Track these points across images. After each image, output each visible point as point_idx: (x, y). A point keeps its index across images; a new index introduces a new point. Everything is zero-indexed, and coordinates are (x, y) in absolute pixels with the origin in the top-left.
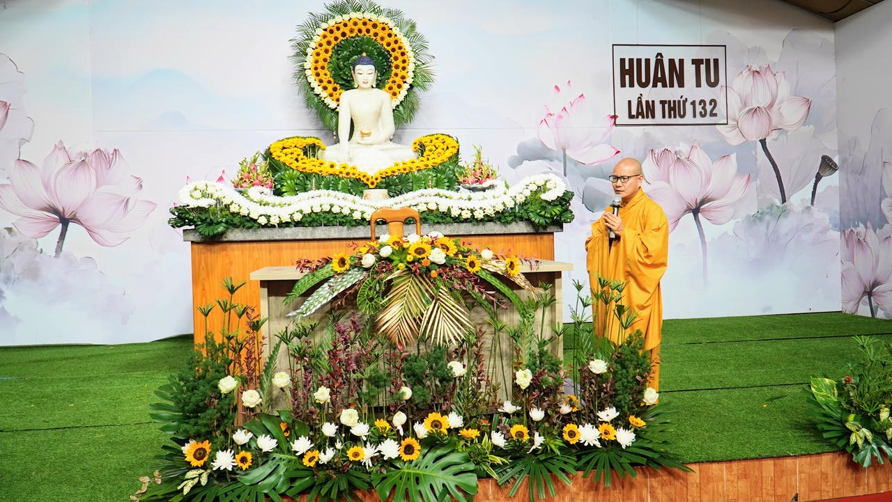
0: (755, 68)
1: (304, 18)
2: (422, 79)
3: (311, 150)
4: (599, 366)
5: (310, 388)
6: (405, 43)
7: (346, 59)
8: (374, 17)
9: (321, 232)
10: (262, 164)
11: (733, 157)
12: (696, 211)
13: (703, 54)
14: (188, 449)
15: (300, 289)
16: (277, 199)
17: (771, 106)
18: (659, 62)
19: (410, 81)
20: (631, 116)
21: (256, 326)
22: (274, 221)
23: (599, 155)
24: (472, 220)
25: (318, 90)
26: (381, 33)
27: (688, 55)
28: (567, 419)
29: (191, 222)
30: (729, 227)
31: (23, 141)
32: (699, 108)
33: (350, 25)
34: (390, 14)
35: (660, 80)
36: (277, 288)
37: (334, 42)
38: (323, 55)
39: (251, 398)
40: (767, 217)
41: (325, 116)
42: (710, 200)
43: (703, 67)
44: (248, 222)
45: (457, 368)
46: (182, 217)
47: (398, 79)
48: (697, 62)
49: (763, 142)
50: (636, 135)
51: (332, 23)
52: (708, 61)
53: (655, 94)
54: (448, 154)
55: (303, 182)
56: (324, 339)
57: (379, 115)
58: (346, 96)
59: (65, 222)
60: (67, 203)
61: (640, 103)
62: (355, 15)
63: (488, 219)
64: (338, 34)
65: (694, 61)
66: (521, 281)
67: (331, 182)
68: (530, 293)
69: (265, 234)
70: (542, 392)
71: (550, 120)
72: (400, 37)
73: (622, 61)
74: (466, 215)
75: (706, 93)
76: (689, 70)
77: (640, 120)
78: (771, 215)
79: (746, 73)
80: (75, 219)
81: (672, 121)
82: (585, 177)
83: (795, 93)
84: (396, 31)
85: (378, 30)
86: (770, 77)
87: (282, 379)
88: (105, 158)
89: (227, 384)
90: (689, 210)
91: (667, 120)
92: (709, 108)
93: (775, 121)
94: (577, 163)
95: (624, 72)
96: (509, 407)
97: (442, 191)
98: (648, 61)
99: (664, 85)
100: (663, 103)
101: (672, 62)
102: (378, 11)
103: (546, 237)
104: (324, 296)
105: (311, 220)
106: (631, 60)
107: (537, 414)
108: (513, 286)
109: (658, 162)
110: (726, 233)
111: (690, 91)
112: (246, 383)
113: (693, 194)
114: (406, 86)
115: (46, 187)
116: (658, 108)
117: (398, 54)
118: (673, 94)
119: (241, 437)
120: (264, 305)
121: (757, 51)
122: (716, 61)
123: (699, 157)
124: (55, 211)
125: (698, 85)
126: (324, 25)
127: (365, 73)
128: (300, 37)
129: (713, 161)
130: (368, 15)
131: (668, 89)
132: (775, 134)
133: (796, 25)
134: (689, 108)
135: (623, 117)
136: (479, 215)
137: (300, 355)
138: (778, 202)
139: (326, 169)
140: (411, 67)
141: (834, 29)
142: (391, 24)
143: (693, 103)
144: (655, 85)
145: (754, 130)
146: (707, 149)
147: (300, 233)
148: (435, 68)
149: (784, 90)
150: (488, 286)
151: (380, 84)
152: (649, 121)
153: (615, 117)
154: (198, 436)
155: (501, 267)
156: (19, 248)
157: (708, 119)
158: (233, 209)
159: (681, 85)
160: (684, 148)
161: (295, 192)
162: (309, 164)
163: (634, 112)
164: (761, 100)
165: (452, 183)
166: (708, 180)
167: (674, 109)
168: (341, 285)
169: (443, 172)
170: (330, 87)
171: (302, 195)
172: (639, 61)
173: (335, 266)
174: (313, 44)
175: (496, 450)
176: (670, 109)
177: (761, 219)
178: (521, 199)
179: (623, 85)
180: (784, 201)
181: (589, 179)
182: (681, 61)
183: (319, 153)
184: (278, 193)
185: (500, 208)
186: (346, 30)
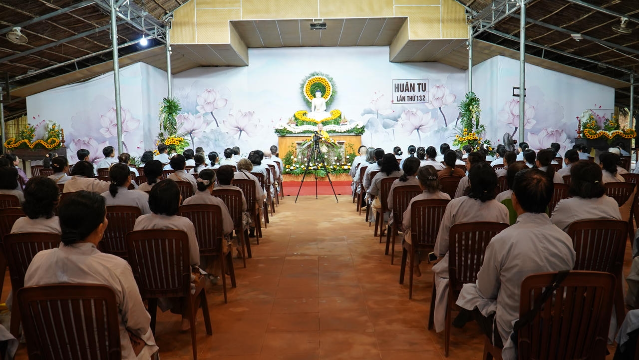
0: (438, 85)
1: (303, 78)
2: (334, 92)
3: (305, 114)
4: (348, 157)
5: (304, 158)
6: (330, 84)
7: (314, 88)
8: (322, 77)
9: (306, 135)
10: (293, 119)
11: (430, 113)
12: (418, 129)
13: (421, 82)
14: (287, 166)
15: (302, 144)
16: (297, 127)
17: (443, 97)
18: (407, 85)
19: (331, 94)
20: (398, 101)
21: (296, 149)
22: (296, 132)
23: (388, 112)
24: (341, 132)
25: (307, 97)
26: (324, 81)
27: (416, 82)
28: (343, 165)
29: (279, 132)
30: (428, 134)
31: (231, 109)
32: (419, 98)
33: (315, 79)
34: (327, 76)
35: (407, 90)
36: (299, 144)
37: (311, 84)
38: (308, 87)
39: (295, 159)
40: (441, 131)
41: (308, 104)
42: (422, 126)
43: (421, 86)
44: (291, 132)
45: (326, 157)
46: (277, 131)
47: (328, 94)
48: (419, 84)
49: (440, 108)
50: (400, 106)
51: (310, 79)
52: (422, 84)
53: (406, 94)
54: (338, 116)
55: (303, 123)
56: (306, 152)
57: (322, 104)
58: (314, 99)
59: (241, 131)
60: (241, 126)
61: (401, 97)
62: (317, 76)
63: (345, 132)
64: (312, 82)
65: (418, 84)
66: (337, 144)
67: (309, 123)
68: (339, 145)
69: (295, 135)
70: (338, 160)
71: (373, 102)
72: (329, 82)
73: (395, 85)
74: (340, 131)
75: (422, 93)
76: (416, 87)
77: (401, 102)
78: (442, 130)
79: (435, 87)
80: (243, 130)
81: (411, 102)
82: (384, 119)
83: (451, 93)
84: (327, 80)
85: (323, 80)
86: (442, 88)
87: (300, 157)
88: (251, 114)
89: (292, 157)
90: (416, 129)
91: (409, 102)
92: (422, 98)
93: (444, 102)
94: (381, 115)
95: (396, 88)
96: (334, 163)
97: (335, 125)
98: (403, 84)
99: (408, 91)
100: (408, 97)
101: (411, 84)
102: (323, 75)
103: (359, 137)
104: (306, 145)
105: (304, 132)
106: (398, 84)
107: (338, 164)
108: (336, 145)
109: (406, 114)
110: (427, 136)
111: (417, 93)
112: (295, 157)
113: (417, 124)
114: (330, 96)
115: (236, 122)
116: (406, 98)
117: (328, 86)
118: (411, 94)
119: (294, 165)
120: (297, 147)
121: (438, 80)
122: (425, 84)
123: (419, 113)
124: (239, 128)
125: (419, 91)
126: (309, 80)
127: (318, 94)
128: (302, 83)
129: (424, 114)
130: (320, 76)
131: (410, 92)
132: (444, 106)
133: (452, 72)
134: (416, 98)
135: (395, 101)
136: (342, 131)
137: (302, 154)
138: (444, 126)
139: (308, 120)
140: (331, 90)
141: (465, 72)
142: (326, 79)
143: (418, 97)
144: (405, 91)
145: (437, 104)
146: (422, 110)
147: (302, 135)
148: (339, 89)
149: (447, 92)
150: (331, 144)
151: (322, 96)
152: (404, 102)
153: (393, 101)
154: (288, 164)
155: (333, 141)
156: (230, 137)
157: (422, 101)
158: (288, 129)
159: (414, 91)
160: (414, 110)
161: (301, 125)
162: (304, 118)
163: (399, 100)
164: (439, 95)
165: (338, 124)
166: (422, 120)
167: (412, 98)
168: (309, 144)
169: (336, 120)
170: (310, 96)
171: (302, 126)
172: (401, 84)
173: (308, 141)
174: (305, 85)
175: (331, 169)
176: (410, 98)
177: (439, 132)
178: (352, 128)
179: (395, 91)
180: (446, 126)
181: (385, 119)
182: (414, 84)
183: (307, 115)
184: (297, 125)
185: (347, 130)
186: (314, 80)
